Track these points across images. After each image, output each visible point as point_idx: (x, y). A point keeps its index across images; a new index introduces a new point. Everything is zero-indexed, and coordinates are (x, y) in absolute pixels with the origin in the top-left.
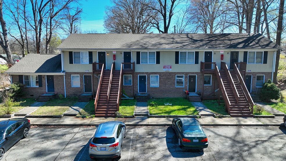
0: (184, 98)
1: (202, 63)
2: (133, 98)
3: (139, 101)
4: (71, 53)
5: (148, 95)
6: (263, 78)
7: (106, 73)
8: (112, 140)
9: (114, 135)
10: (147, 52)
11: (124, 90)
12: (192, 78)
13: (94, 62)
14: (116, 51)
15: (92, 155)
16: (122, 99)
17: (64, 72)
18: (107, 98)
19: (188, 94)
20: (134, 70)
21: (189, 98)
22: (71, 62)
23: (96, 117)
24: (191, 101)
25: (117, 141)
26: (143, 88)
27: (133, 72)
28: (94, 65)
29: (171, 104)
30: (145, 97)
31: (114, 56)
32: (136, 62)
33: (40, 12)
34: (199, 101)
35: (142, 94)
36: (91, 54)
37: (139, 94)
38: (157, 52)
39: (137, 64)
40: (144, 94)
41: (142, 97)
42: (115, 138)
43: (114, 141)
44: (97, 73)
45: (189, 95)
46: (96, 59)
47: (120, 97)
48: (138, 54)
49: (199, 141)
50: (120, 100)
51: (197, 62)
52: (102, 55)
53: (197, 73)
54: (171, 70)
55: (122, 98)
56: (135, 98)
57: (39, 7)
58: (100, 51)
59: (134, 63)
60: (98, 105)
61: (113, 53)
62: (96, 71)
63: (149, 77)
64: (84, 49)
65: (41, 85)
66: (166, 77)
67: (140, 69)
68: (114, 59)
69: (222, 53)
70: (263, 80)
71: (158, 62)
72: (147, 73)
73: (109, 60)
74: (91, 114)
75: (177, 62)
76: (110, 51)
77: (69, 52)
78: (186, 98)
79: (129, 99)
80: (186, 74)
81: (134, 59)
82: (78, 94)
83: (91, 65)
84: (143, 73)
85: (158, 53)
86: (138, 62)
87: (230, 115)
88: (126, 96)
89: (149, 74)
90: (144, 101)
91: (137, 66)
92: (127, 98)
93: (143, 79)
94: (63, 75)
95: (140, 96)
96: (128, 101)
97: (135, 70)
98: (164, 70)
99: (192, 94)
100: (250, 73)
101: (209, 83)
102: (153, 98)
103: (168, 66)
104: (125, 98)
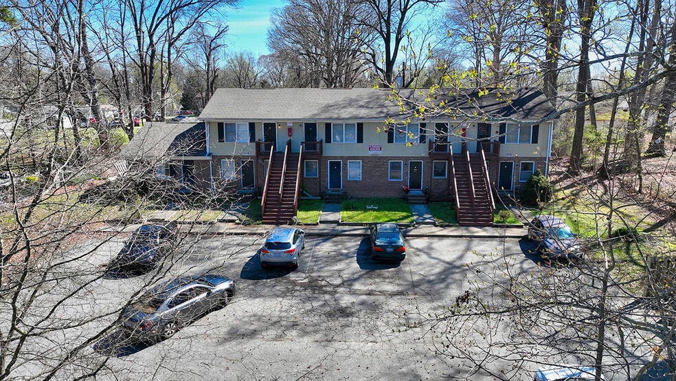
0: (401, 198)
1: (430, 142)
2: (320, 198)
3: (329, 202)
4: (220, 125)
5: (343, 193)
6: (532, 167)
7: (278, 157)
8: (286, 245)
9: (290, 240)
10: (342, 124)
11: (305, 184)
12: (415, 165)
13: (257, 140)
14: (291, 121)
15: (264, 263)
16: (302, 200)
17: (210, 155)
18: (279, 197)
19: (407, 191)
20: (321, 153)
21: (407, 198)
22: (221, 140)
23: (263, 223)
24: (411, 203)
25: (293, 247)
26: (335, 182)
27: (319, 155)
28: (258, 145)
29: (377, 208)
30: (338, 195)
31: (290, 130)
32: (324, 140)
33: (151, 36)
34: (423, 203)
35: (334, 191)
36: (252, 126)
37: (330, 190)
38: (358, 124)
39: (326, 142)
40: (337, 191)
41: (334, 195)
42: (291, 243)
43: (290, 247)
44: (263, 157)
45: (409, 194)
46: (260, 134)
47: (298, 196)
48: (328, 126)
49: (394, 250)
50: (298, 200)
51: (422, 140)
52: (270, 128)
53: (422, 158)
54: (380, 153)
55: (302, 198)
56: (322, 197)
57: (149, 26)
58: (268, 122)
59: (322, 141)
60: (265, 208)
61: (288, 125)
62: (261, 154)
63: (345, 164)
64: (242, 119)
66: (372, 164)
67: (333, 150)
68: (289, 134)
69: (463, 125)
70: (532, 170)
71: (360, 140)
72: (342, 158)
73: (281, 136)
74: (256, 221)
75: (390, 140)
76: (283, 122)
77: (218, 122)
78: (404, 199)
79: (312, 199)
80: (406, 159)
81: (321, 134)
83: (254, 144)
84: (335, 158)
85: (360, 126)
86: (328, 140)
87: (459, 223)
88: (308, 195)
89: (346, 159)
90: (336, 203)
91: (325, 145)
92: (311, 197)
93: (336, 167)
94: (209, 161)
95: (330, 195)
96: (312, 201)
97: (323, 152)
98: (370, 153)
99: (414, 192)
100: (510, 158)
101: (444, 175)
102: (352, 198)
103: (376, 145)
104: (306, 198)
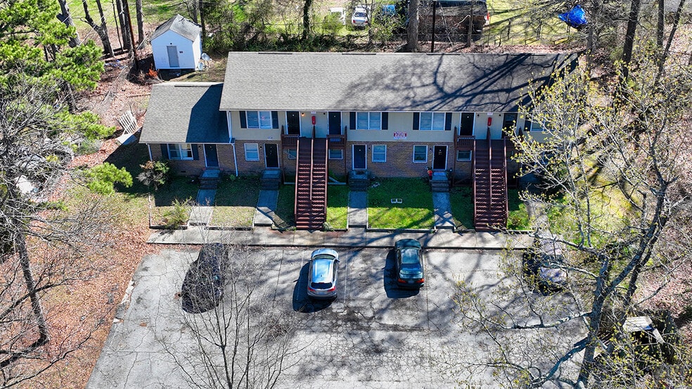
2: (345, 184)
4: (242, 113)
12: (440, 151)
13: (280, 126)
14: (315, 111)
17: (232, 140)
20: (346, 138)
21: (431, 184)
22: (243, 126)
24: (434, 191)
26: (360, 162)
27: (343, 142)
29: (401, 202)
30: (364, 181)
31: (314, 118)
32: (348, 126)
34: (445, 192)
35: (359, 173)
36: (275, 115)
37: (354, 172)
38: (383, 113)
39: (351, 129)
41: (359, 181)
44: (288, 148)
46: (283, 121)
48: (352, 115)
51: (448, 127)
52: (293, 117)
53: (448, 143)
54: (405, 139)
56: (347, 183)
58: (291, 110)
59: (346, 128)
61: (312, 113)
63: (370, 149)
64: (265, 109)
65: (197, 158)
66: (397, 148)
67: (356, 136)
68: (314, 124)
69: (490, 114)
71: (385, 126)
72: (366, 142)
73: (305, 127)
74: (290, 225)
75: (416, 127)
76: (307, 112)
77: (240, 112)
80: (431, 144)
81: (345, 122)
82: (257, 171)
84: (360, 142)
85: (385, 116)
86: (353, 127)
88: (334, 180)
89: (370, 144)
90: (361, 191)
91: (350, 132)
92: (337, 182)
93: (360, 150)
95: (356, 181)
97: (348, 138)
98: (395, 139)
99: (438, 173)
101: (469, 157)
103: (401, 131)
104: (332, 183)
